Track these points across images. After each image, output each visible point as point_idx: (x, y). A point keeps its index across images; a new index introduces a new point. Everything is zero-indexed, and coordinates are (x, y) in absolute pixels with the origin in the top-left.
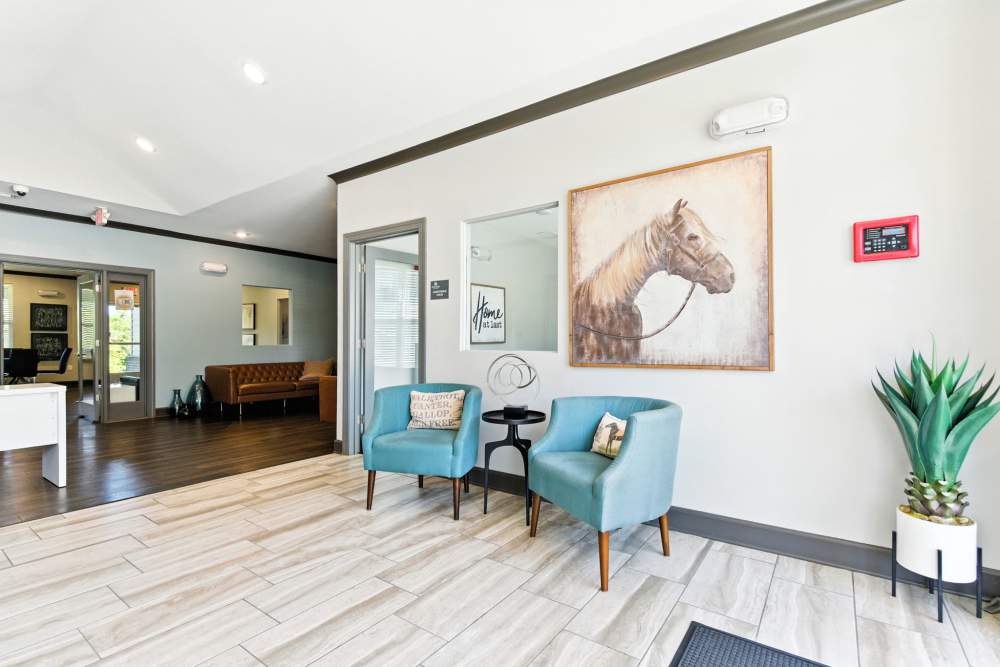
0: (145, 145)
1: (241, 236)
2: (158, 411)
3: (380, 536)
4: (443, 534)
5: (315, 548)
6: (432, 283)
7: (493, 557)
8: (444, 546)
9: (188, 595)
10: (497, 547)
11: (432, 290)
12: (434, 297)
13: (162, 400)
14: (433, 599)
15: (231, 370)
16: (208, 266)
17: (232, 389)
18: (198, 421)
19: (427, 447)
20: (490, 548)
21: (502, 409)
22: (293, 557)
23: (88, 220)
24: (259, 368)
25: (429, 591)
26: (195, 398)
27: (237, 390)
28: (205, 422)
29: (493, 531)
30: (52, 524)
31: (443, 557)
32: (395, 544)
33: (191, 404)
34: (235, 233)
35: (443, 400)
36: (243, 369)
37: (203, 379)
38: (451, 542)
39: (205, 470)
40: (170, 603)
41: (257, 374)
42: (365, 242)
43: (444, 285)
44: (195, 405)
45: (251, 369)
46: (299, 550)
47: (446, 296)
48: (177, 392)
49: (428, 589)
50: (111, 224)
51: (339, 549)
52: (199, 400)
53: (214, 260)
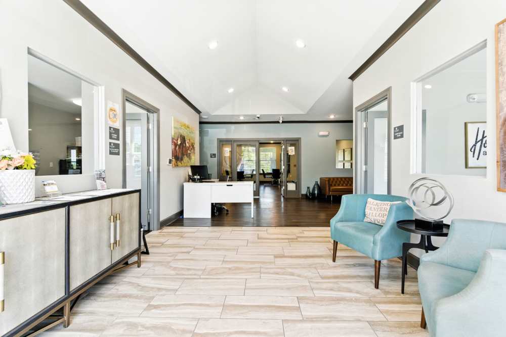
0: (285, 89)
1: (332, 117)
2: (302, 195)
3: (323, 278)
4: (358, 292)
5: (290, 270)
6: (395, 128)
7: (372, 324)
8: (351, 300)
9: (237, 268)
10: (385, 320)
11: (395, 133)
12: (396, 138)
13: (304, 191)
14: (308, 325)
15: (327, 179)
16: (321, 133)
17: (327, 189)
18: (316, 201)
19: (359, 234)
20: (378, 317)
21: (414, 219)
22: (279, 270)
23: (278, 122)
24: (343, 179)
25: (311, 320)
26: (315, 191)
27: (329, 189)
28: (318, 202)
29: (396, 308)
30: (239, 229)
31: (341, 306)
32: (324, 286)
33: (313, 194)
34: (329, 116)
35: (384, 206)
36: (336, 180)
37: (319, 183)
38: (357, 300)
39: (294, 222)
40: (230, 269)
41: (342, 182)
42: (367, 109)
43: (401, 128)
44: (315, 194)
45: (339, 179)
46: (284, 268)
47: (402, 136)
48: (308, 188)
49: (312, 318)
50: (283, 122)
51: (299, 276)
52: (316, 192)
53: (323, 130)
